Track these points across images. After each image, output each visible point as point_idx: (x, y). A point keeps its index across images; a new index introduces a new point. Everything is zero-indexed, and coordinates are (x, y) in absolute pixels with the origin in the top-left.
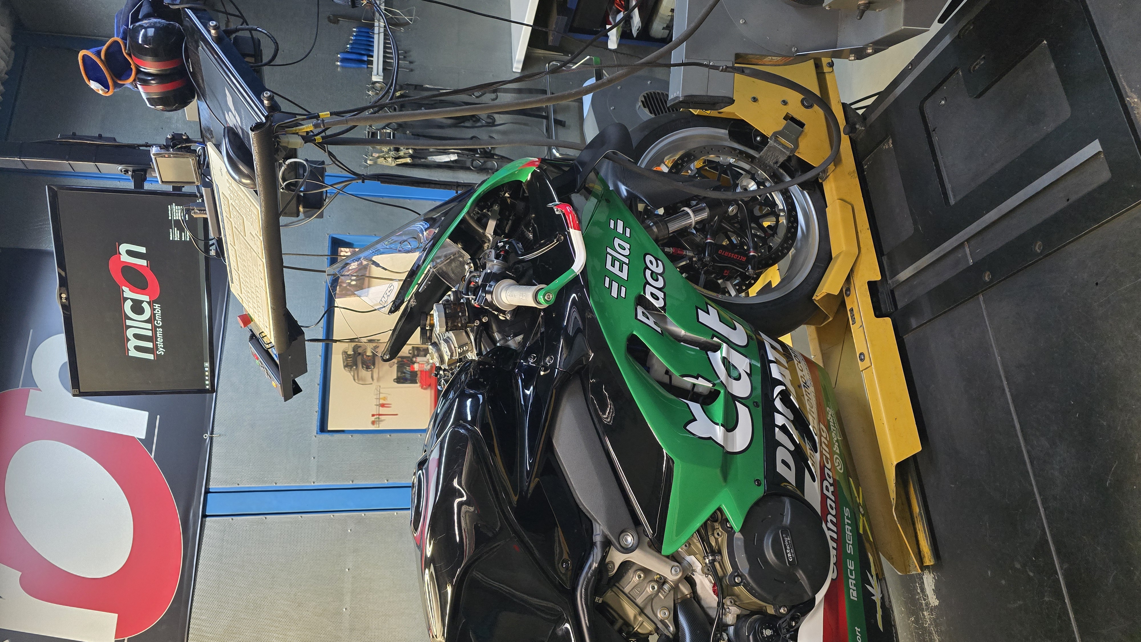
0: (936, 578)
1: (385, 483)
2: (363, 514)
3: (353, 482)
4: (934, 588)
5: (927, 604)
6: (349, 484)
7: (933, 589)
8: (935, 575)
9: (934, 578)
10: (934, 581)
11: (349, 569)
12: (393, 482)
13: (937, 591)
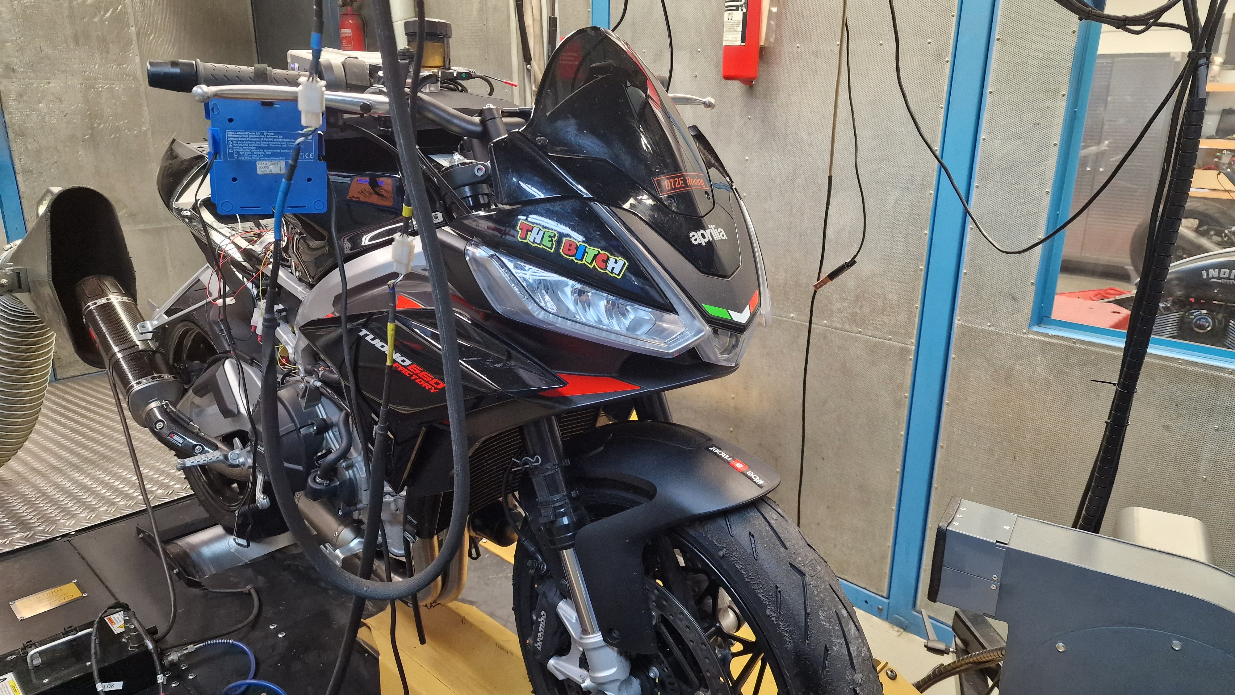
1: (989, 88)
2: (949, 58)
3: (998, 39)
6: (996, 34)
12: (988, 99)
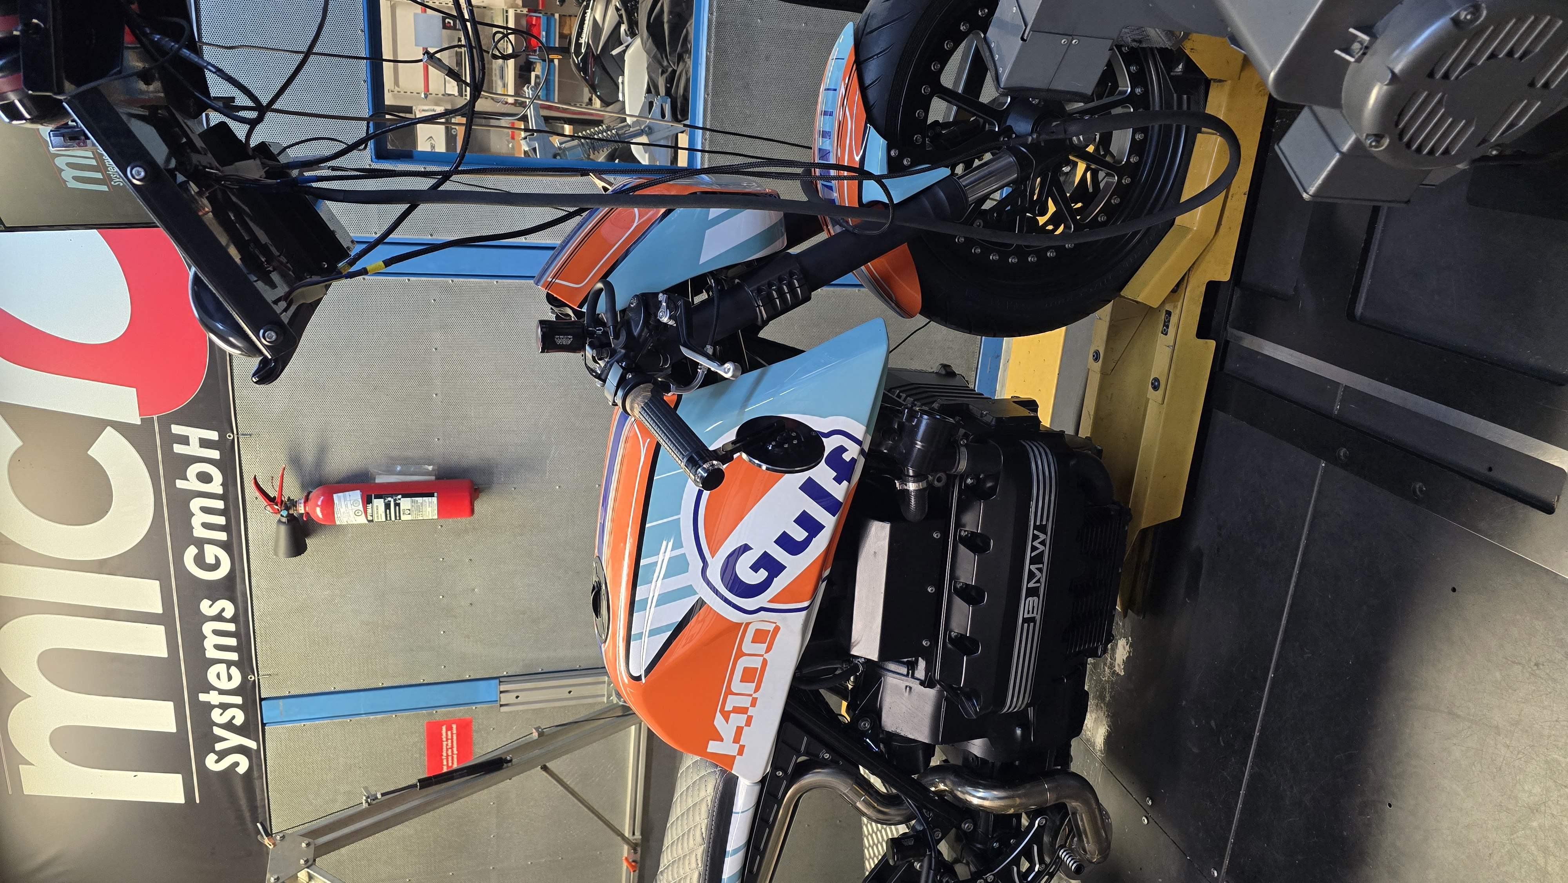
0: (1131, 655)
2: (449, 280)
4: (1125, 659)
5: (1112, 666)
7: (1123, 660)
8: (1130, 651)
9: (1129, 653)
10: (1128, 654)
11: (436, 349)
13: (1128, 662)
